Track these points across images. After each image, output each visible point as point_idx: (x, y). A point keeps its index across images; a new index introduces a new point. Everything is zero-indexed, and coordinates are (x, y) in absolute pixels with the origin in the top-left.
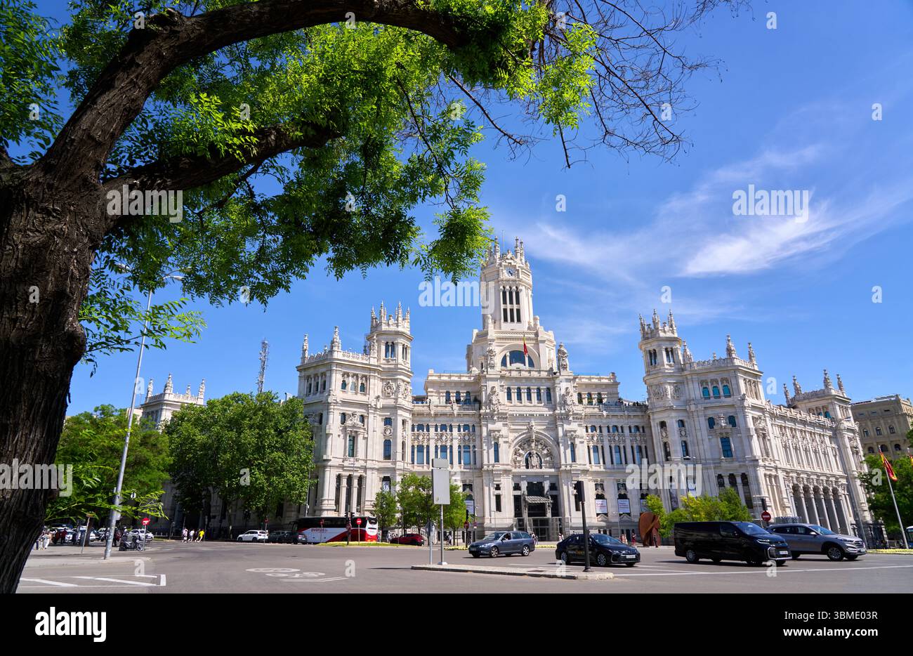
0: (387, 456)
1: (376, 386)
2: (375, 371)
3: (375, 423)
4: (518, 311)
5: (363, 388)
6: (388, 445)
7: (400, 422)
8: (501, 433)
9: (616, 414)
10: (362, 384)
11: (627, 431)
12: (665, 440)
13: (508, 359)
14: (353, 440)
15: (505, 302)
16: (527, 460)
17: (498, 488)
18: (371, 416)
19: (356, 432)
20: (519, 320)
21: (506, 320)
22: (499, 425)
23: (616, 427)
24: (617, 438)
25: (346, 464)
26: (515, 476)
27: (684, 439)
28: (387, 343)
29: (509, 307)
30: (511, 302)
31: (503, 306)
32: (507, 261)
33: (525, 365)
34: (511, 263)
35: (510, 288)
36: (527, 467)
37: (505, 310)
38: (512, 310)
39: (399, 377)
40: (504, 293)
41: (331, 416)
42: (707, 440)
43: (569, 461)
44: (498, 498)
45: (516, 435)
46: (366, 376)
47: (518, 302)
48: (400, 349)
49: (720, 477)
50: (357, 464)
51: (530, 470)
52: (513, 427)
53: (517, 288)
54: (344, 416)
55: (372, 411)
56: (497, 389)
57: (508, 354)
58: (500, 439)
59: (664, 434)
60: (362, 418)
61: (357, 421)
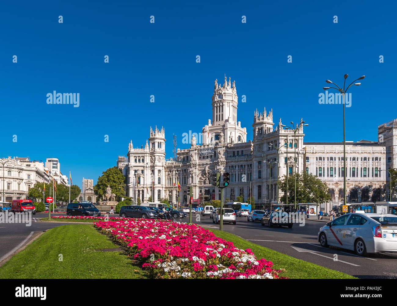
1: (148, 159)
2: (146, 154)
4: (222, 115)
5: (143, 161)
8: (193, 172)
9: (241, 160)
10: (143, 159)
11: (246, 167)
14: (139, 178)
16: (204, 181)
18: (145, 170)
19: (140, 176)
21: (217, 121)
22: (193, 169)
23: (241, 166)
24: (242, 170)
26: (200, 187)
27: (260, 169)
29: (218, 114)
30: (220, 112)
32: (218, 91)
35: (220, 104)
36: (204, 184)
38: (220, 115)
39: (155, 154)
40: (217, 108)
41: (130, 172)
42: (266, 170)
45: (201, 172)
46: (143, 156)
48: (156, 144)
49: (268, 186)
52: (200, 169)
54: (136, 171)
55: (146, 168)
58: (193, 174)
61: (140, 172)
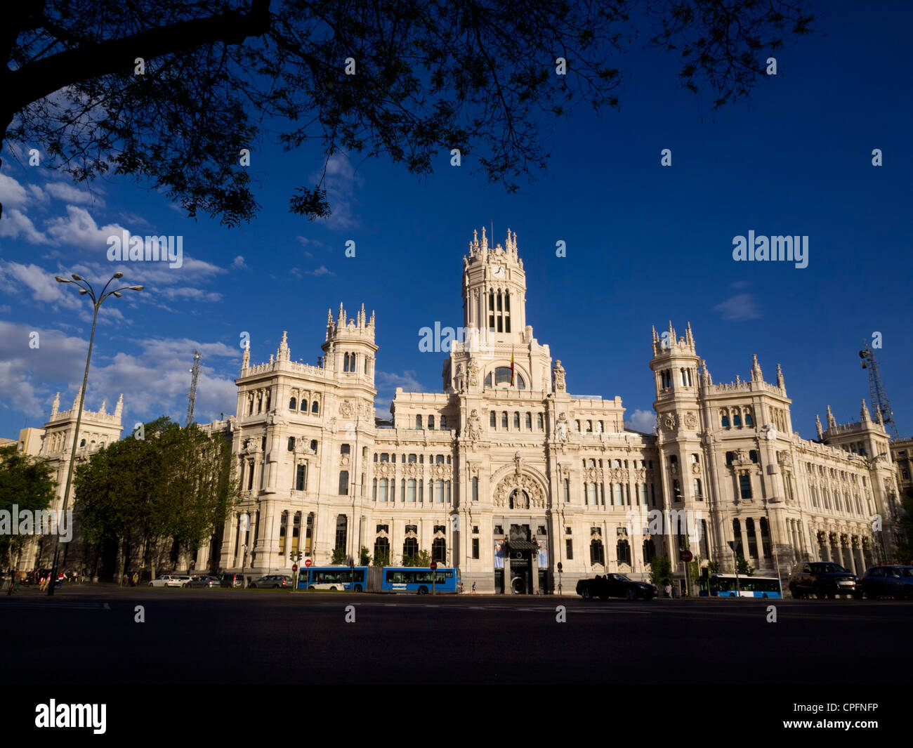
0: (344, 490)
1: (332, 405)
2: (331, 386)
3: (330, 450)
4: (508, 319)
5: (316, 407)
6: (344, 476)
7: (360, 450)
8: (482, 465)
9: (619, 445)
10: (316, 403)
11: (631, 466)
12: (675, 477)
13: (493, 376)
14: (303, 469)
15: (492, 308)
16: (511, 500)
17: (476, 530)
18: (325, 441)
19: (307, 460)
20: (508, 330)
21: (492, 328)
22: (479, 456)
23: (619, 461)
24: (619, 474)
25: (294, 498)
26: (497, 516)
27: (697, 476)
28: (347, 353)
29: (497, 313)
30: (500, 309)
31: (490, 313)
32: (496, 258)
33: (512, 384)
34: (500, 261)
35: (499, 290)
36: (512, 507)
37: (492, 318)
38: (500, 318)
39: (360, 395)
40: (492, 297)
41: (276, 440)
42: (724, 478)
43: (562, 499)
44: (476, 542)
45: (499, 467)
46: (320, 394)
47: (508, 309)
48: (361, 361)
49: (736, 521)
50: (308, 499)
51: (515, 510)
52: (494, 458)
53: (507, 291)
54: (292, 440)
55: (327, 436)
56: (479, 414)
57: (493, 371)
58: (481, 472)
59: (674, 471)
60: (314, 444)
61: (307, 446)
